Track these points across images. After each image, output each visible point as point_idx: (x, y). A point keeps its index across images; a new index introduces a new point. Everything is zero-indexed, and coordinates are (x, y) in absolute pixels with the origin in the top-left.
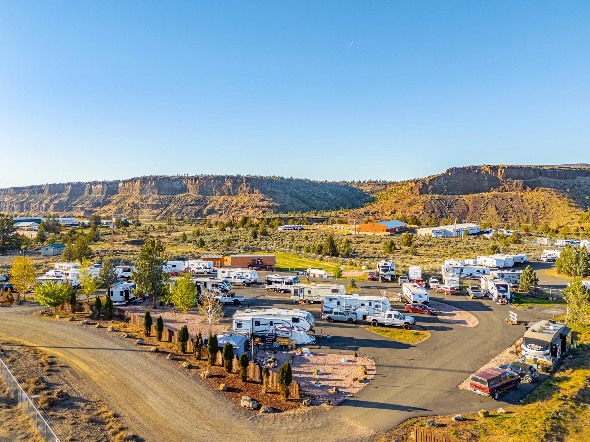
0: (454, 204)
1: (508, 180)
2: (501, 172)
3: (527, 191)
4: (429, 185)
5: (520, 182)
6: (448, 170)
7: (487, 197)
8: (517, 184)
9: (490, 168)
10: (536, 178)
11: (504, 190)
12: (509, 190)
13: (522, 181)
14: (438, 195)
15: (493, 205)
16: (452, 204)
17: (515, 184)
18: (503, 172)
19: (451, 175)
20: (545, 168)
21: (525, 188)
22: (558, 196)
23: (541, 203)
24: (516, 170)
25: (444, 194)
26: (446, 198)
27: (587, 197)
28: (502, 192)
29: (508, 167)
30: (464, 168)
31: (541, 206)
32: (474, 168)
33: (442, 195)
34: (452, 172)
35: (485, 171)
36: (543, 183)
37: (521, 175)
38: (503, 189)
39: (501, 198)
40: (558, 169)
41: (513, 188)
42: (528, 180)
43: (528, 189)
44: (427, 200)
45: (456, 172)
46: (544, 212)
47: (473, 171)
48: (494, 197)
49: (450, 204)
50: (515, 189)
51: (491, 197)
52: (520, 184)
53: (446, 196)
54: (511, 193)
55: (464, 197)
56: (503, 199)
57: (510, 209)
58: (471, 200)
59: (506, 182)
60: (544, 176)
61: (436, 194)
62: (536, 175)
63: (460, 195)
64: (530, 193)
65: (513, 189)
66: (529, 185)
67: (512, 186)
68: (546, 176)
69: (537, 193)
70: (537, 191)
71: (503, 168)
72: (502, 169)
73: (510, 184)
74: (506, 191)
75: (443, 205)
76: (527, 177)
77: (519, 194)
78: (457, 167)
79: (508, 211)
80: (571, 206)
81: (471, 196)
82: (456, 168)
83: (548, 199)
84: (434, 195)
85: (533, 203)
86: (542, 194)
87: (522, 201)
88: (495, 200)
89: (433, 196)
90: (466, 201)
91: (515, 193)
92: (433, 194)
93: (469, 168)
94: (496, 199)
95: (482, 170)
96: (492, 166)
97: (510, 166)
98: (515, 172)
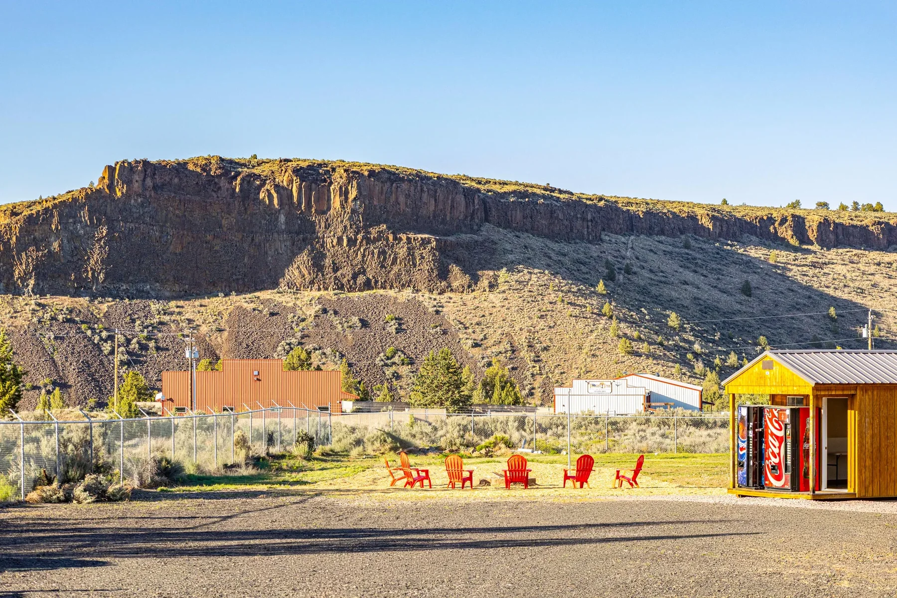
0: (152, 344)
1: (374, 232)
2: (345, 194)
3: (455, 284)
4: (22, 246)
5: (424, 243)
6: (111, 169)
7: (293, 309)
8: (411, 251)
9: (297, 171)
10: (472, 231)
11: (361, 279)
12: (381, 280)
13: (429, 242)
14: (66, 302)
15: (328, 351)
16: (144, 347)
17: (402, 251)
18: (353, 194)
19: (127, 196)
20: (497, 188)
21: (444, 274)
22: (577, 312)
23: (521, 340)
24: (405, 186)
25: (93, 297)
26: (107, 315)
27: (673, 315)
28: (351, 290)
29: (372, 173)
30: (181, 166)
31: (526, 355)
32: (229, 167)
33: (84, 301)
34: (128, 182)
35: (277, 187)
36: (505, 251)
37: (423, 212)
38: (355, 277)
39: (355, 319)
40: (544, 197)
41: (396, 269)
42: (451, 238)
43: (458, 277)
44: (19, 322)
45: (149, 182)
46: (539, 380)
47: (223, 183)
48: (325, 311)
49: (134, 345)
50: (405, 278)
51: (311, 311)
52: (425, 253)
53: (104, 307)
54: (391, 293)
55: (190, 309)
56: (364, 324)
57: (404, 370)
58: (223, 324)
59: (369, 241)
60: (499, 225)
61: (55, 293)
62: (472, 215)
63: (169, 299)
64: (468, 297)
65: (398, 275)
66: (458, 262)
67: (394, 262)
68: (506, 223)
69: (495, 297)
70: (492, 286)
71: (353, 174)
72: (349, 180)
73: (383, 253)
74: (368, 285)
75: (98, 347)
76: (444, 222)
77: (426, 299)
78: (153, 159)
79: (398, 377)
80: (637, 354)
81: (219, 304)
82: (146, 163)
83: (542, 324)
84: (48, 300)
85: (490, 342)
86: (515, 300)
87: (445, 332)
88: (332, 327)
89: (43, 306)
90: (204, 329)
91: (407, 293)
92: (42, 294)
93: (205, 168)
94: (336, 320)
95: (263, 184)
96: (304, 165)
97: (377, 169)
98: (402, 199)
